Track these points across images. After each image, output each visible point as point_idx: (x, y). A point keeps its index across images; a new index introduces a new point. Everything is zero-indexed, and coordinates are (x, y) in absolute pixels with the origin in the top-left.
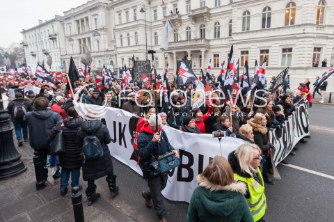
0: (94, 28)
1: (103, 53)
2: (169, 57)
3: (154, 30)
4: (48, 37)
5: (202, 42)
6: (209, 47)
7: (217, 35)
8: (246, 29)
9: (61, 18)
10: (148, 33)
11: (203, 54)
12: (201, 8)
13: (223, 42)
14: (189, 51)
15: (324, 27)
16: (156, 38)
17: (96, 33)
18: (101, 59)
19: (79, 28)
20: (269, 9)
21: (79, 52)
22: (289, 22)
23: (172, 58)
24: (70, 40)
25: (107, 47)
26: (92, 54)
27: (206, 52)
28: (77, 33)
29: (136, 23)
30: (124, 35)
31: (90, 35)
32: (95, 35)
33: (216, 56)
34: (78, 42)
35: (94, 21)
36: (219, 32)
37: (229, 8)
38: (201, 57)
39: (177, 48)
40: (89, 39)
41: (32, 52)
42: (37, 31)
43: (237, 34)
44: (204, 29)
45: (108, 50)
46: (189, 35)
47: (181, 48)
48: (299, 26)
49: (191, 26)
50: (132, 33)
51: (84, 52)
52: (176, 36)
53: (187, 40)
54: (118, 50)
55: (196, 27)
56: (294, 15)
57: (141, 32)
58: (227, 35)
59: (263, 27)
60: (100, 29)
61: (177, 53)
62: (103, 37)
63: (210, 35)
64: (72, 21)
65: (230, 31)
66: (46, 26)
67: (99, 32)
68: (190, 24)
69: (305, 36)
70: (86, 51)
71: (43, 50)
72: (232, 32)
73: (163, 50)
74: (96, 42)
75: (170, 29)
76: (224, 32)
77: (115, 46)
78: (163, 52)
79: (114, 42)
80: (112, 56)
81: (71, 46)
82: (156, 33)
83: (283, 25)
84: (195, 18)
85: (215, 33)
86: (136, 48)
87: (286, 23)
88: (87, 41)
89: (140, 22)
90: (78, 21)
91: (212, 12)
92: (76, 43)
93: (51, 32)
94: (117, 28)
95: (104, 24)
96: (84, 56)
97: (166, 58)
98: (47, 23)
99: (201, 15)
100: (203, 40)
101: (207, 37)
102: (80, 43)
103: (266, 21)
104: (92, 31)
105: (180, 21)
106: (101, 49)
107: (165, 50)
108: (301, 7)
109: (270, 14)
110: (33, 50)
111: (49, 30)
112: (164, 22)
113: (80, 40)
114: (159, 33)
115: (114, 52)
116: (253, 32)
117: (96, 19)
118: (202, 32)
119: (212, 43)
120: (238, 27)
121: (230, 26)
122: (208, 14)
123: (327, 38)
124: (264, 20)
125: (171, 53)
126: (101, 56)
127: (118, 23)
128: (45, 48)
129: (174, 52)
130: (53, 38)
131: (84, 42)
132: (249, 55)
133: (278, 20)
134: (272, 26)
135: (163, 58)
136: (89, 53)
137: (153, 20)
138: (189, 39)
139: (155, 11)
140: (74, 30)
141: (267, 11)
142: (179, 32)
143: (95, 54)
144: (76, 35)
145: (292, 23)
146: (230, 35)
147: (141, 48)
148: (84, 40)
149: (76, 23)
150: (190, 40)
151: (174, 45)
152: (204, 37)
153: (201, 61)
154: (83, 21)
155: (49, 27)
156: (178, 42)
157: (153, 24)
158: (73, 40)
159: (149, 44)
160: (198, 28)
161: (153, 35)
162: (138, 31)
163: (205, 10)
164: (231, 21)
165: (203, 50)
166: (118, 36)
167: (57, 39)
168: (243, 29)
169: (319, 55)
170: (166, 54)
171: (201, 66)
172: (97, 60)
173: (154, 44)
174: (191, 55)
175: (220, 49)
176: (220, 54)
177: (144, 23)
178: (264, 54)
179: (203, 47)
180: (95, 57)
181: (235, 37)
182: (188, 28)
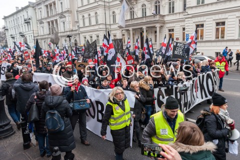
0: (60, 11)
1: (68, 33)
2: (126, 34)
3: (112, 10)
4: (23, 22)
5: (157, 18)
6: (164, 23)
7: (172, 10)
8: (201, 2)
9: (33, 4)
10: (107, 12)
11: (158, 30)
13: (178, 17)
14: (144, 27)
16: (114, 17)
17: (62, 15)
18: (67, 38)
19: (48, 12)
21: (48, 33)
23: (129, 34)
24: (41, 23)
25: (71, 28)
26: (59, 35)
27: (161, 27)
28: (46, 16)
29: (96, 4)
30: (86, 15)
31: (57, 18)
32: (61, 18)
33: (171, 30)
35: (60, 4)
36: (173, 8)
38: (156, 32)
39: (134, 24)
40: (56, 21)
41: (11, 35)
42: (15, 17)
43: (192, 8)
44: (159, 6)
45: (72, 31)
46: (144, 11)
47: (137, 24)
49: (146, 3)
50: (93, 14)
51: (53, 33)
52: (132, 13)
53: (143, 17)
54: (81, 30)
55: (151, 4)
57: (100, 12)
58: (181, 10)
60: (65, 12)
61: (133, 30)
62: (68, 18)
63: (164, 10)
64: (43, 6)
65: (185, 5)
66: (22, 12)
67: (64, 14)
68: (145, 1)
70: (54, 32)
71: (20, 33)
72: (187, 6)
73: (120, 27)
74: (62, 24)
75: (126, 7)
76: (179, 7)
77: (78, 26)
78: (121, 29)
79: (77, 22)
80: (75, 35)
81: (41, 28)
82: (114, 12)
85: (170, 8)
86: (97, 27)
89: (100, 3)
90: (47, 6)
92: (46, 25)
93: (26, 17)
94: (79, 9)
95: (69, 7)
96: (53, 36)
97: (124, 35)
98: (23, 9)
100: (158, 16)
101: (161, 13)
102: (49, 25)
104: (59, 14)
106: (66, 30)
107: (122, 27)
110: (12, 34)
111: (24, 15)
112: (121, 1)
113: (49, 22)
114: (117, 12)
115: (77, 32)
116: (208, 5)
117: (61, 3)
118: (157, 8)
119: (166, 19)
120: (192, 1)
121: (185, 1)
125: (128, 30)
127: (81, 5)
128: (21, 31)
129: (131, 29)
130: (27, 22)
131: (52, 24)
132: (204, 28)
135: (121, 34)
136: (57, 34)
137: (111, 0)
138: (144, 15)
140: (44, 15)
142: (135, 10)
143: (62, 34)
144: (46, 19)
146: (185, 9)
147: (101, 26)
148: (52, 22)
149: (45, 8)
150: (146, 17)
151: (130, 23)
152: (159, 13)
153: (156, 36)
154: (51, 6)
155: (24, 13)
156: (134, 19)
157: (111, 4)
158: (44, 23)
159: (108, 23)
160: (153, 4)
161: (111, 14)
162: (98, 11)
165: (158, 25)
166: (80, 17)
167: (31, 23)
168: (198, 3)
170: (124, 31)
171: (156, 41)
172: (63, 39)
173: (112, 23)
174: (147, 31)
175: (175, 24)
176: (174, 28)
177: (103, 4)
178: (220, 27)
179: (158, 23)
180: (62, 37)
181: (190, 11)
182: (144, 5)
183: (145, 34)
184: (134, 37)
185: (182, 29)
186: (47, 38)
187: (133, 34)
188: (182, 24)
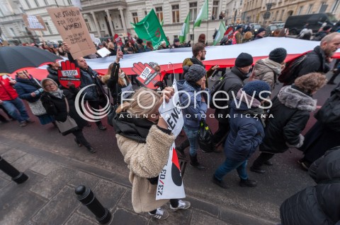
1: (11, 19)
2: (89, 19)
6: (126, 5)
11: (121, 13)
14: (106, 10)
18: (12, 26)
23: (92, 19)
25: (12, 10)
27: (124, 10)
33: (135, 14)
38: (120, 16)
39: (94, 7)
45: (15, 15)
47: (98, 6)
61: (96, 13)
77: (21, 8)
97: (86, 20)
106: (6, 14)
119: (128, 0)
125: (89, 14)
129: (92, 12)
132: (163, 11)
135: (83, 20)
151: (90, 4)
153: (121, 20)
165: (120, 8)
169: (217, 8)
170: (85, 15)
171: (122, 27)
172: (8, 28)
174: (110, 15)
175: (137, 6)
176: (138, 12)
178: (175, 10)
179: (119, 5)
180: (3, 24)
183: (109, 19)
184: (98, 23)
185: (144, 13)
187: (97, 19)
188: (143, 6)
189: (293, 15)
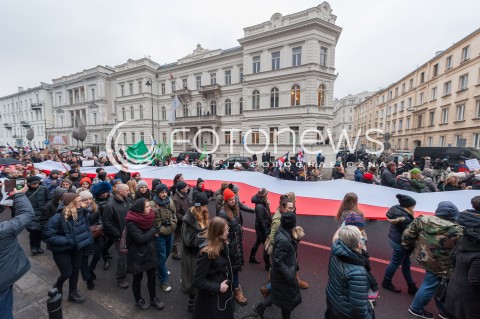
0: (91, 99)
1: (101, 127)
3: (162, 105)
4: (29, 107)
5: (213, 118)
6: (220, 124)
7: (228, 111)
8: (256, 107)
9: (49, 86)
10: (155, 107)
12: (212, 85)
13: (234, 119)
14: (199, 127)
15: (324, 108)
16: (164, 113)
17: (93, 104)
18: (98, 134)
19: (71, 99)
20: (277, 90)
21: (70, 124)
22: (295, 103)
24: (60, 111)
25: (106, 121)
26: (87, 128)
27: (218, 128)
28: (68, 103)
29: (141, 96)
30: (127, 108)
31: (86, 107)
32: (91, 107)
34: (69, 114)
35: (91, 92)
36: (230, 109)
37: (240, 86)
39: (187, 123)
40: (84, 111)
41: (6, 124)
42: (16, 100)
43: (248, 111)
44: (215, 106)
45: (107, 124)
46: (199, 110)
47: (191, 123)
48: (303, 107)
49: (201, 102)
50: (136, 107)
51: (77, 126)
52: (186, 111)
53: (198, 116)
55: (207, 103)
56: (299, 96)
57: (147, 105)
58: (238, 112)
59: (272, 105)
60: (98, 101)
62: (101, 109)
63: (221, 111)
64: (64, 90)
65: (241, 108)
66: (28, 95)
67: (97, 104)
68: (200, 100)
69: (309, 116)
71: (22, 122)
72: (244, 109)
73: (171, 125)
74: (92, 116)
75: (179, 104)
76: (235, 109)
77: (116, 120)
78: (172, 128)
79: (115, 115)
81: (60, 119)
82: (164, 108)
83: (289, 105)
84: (206, 94)
85: (226, 110)
86: (141, 123)
87: (293, 103)
88: (81, 113)
89: (146, 95)
90: (70, 91)
91: (223, 89)
92: (67, 115)
93: (35, 102)
94: (119, 100)
95: (104, 95)
96: (77, 130)
98: (30, 91)
99: (212, 92)
101: (218, 114)
102: (72, 115)
103: (274, 101)
104: (88, 103)
105: (190, 97)
106: (98, 123)
108: (305, 90)
109: (277, 94)
110: (8, 122)
111: (33, 99)
112: (173, 97)
113: (72, 112)
114: (167, 107)
117: (93, 90)
118: (213, 108)
119: (223, 120)
120: (248, 105)
121: (241, 104)
122: (219, 91)
123: (328, 119)
124: (272, 99)
126: (99, 130)
127: (120, 96)
128: (25, 119)
129: (184, 127)
130: (37, 108)
131: (77, 115)
133: (285, 100)
134: (280, 106)
136: (83, 127)
137: (161, 93)
138: (199, 114)
139: (163, 85)
140: (65, 100)
141: (275, 92)
142: (190, 107)
143: (91, 128)
144: (67, 106)
145: (298, 103)
146: (241, 113)
147: (147, 122)
148: (78, 112)
149: (68, 93)
151: (183, 121)
152: (215, 113)
154: (76, 91)
155: (33, 96)
156: (187, 117)
157: (161, 98)
158: (63, 112)
159: (156, 118)
160: (209, 104)
161: (160, 109)
162: (144, 105)
163: (216, 87)
164: (241, 99)
165: (214, 126)
166: (119, 109)
167: (43, 111)
168: (254, 107)
172: (93, 135)
173: (161, 119)
175: (232, 126)
177: (150, 96)
179: (214, 123)
180: (91, 131)
181: (246, 115)
182: (198, 104)
186: (68, 132)
188: (238, 126)
189: (422, 146)
